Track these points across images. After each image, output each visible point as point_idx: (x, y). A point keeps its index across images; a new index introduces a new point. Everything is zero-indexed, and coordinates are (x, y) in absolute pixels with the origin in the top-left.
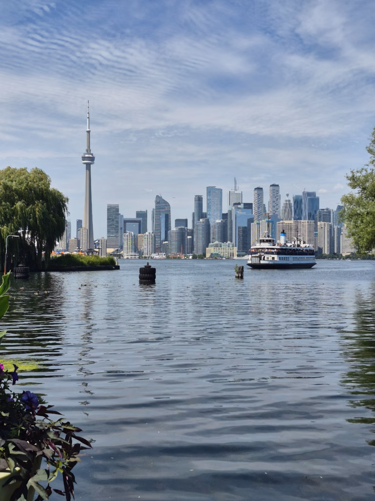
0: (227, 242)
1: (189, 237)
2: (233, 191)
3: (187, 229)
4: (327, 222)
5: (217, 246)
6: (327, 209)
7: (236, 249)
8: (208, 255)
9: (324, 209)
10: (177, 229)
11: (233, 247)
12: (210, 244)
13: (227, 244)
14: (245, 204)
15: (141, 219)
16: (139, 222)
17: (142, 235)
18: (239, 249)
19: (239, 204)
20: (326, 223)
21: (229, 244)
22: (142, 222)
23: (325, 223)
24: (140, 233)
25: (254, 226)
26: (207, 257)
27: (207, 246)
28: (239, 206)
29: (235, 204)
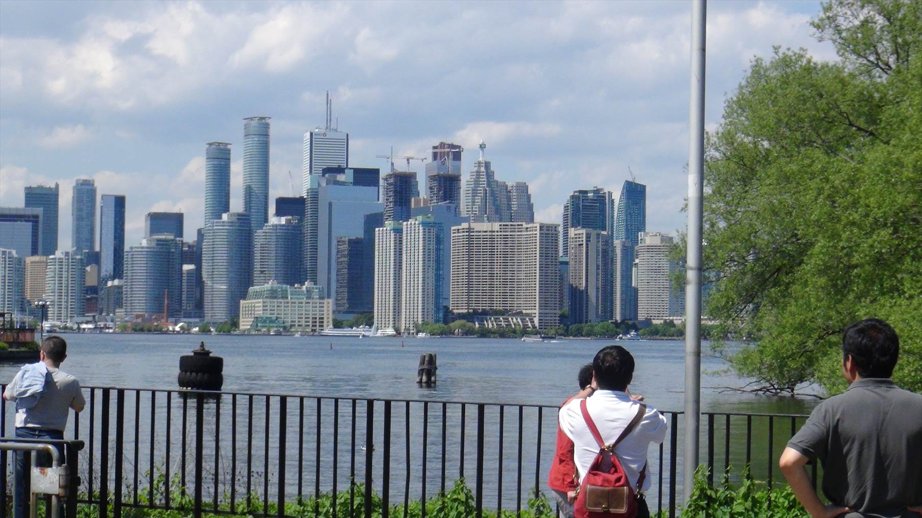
0: (302, 284)
1: (187, 267)
2: (323, 131)
3: (183, 243)
4: (595, 228)
5: (273, 294)
6: (597, 191)
7: (329, 305)
8: (245, 323)
9: (586, 192)
10: (154, 244)
11: (322, 298)
12: (251, 289)
13: (304, 288)
14: (358, 172)
15: (39, 211)
16: (34, 219)
17: (44, 258)
18: (337, 305)
19: (340, 170)
20: (594, 233)
21: (309, 291)
22: (41, 218)
23: (590, 230)
24: (34, 252)
25: (384, 236)
26: (242, 327)
27: (244, 296)
28: (341, 178)
29: (327, 170)
